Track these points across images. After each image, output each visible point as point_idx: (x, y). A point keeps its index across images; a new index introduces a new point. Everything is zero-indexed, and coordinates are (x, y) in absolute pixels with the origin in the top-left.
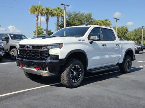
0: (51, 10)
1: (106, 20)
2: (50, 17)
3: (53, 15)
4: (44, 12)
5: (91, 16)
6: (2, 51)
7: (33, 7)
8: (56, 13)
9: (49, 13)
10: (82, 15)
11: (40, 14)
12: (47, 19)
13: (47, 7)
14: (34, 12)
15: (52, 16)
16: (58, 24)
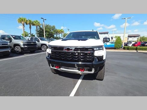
0: (32, 21)
1: (62, 30)
2: (32, 26)
3: (34, 25)
4: (28, 22)
5: (55, 27)
6: (9, 48)
7: (20, 19)
8: (36, 24)
9: (31, 23)
10: (50, 26)
11: (25, 24)
12: (30, 27)
13: (30, 20)
14: (21, 22)
15: (33, 25)
16: (37, 31)
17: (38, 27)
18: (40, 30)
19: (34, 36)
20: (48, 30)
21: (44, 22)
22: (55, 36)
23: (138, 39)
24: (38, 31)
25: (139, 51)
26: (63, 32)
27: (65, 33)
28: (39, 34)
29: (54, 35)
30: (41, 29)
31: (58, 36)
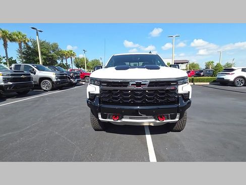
0: (9, 33)
2: (9, 42)
3: (13, 40)
5: (57, 46)
8: (17, 38)
9: (7, 37)
10: (48, 44)
12: (5, 45)
13: (3, 30)
15: (11, 41)
16: (20, 52)
17: (23, 44)
18: (26, 52)
19: (15, 62)
20: (45, 51)
21: (37, 35)
22: (59, 62)
23: (187, 66)
24: (23, 54)
25: (196, 84)
26: (73, 55)
27: (77, 57)
28: (25, 58)
29: (58, 60)
30: (29, 48)
31: (64, 62)
